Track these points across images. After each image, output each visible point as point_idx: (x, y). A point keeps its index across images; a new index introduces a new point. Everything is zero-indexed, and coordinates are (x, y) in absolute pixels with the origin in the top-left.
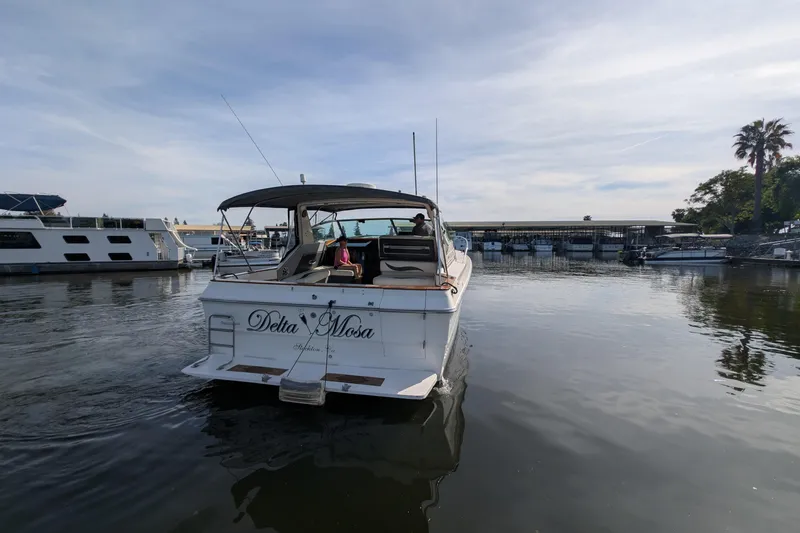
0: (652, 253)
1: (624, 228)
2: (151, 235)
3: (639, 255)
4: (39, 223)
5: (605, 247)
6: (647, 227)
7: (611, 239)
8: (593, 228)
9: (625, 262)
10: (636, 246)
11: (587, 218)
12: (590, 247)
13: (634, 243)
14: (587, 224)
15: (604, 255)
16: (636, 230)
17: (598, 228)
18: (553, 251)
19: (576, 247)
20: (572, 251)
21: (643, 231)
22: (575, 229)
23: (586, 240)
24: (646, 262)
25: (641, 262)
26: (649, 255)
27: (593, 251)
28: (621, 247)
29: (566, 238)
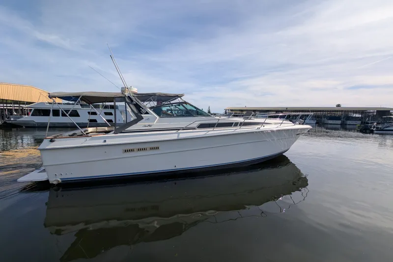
0: (380, 126)
1: (363, 112)
2: (121, 112)
3: (371, 127)
4: (79, 107)
5: (349, 122)
6: (377, 111)
7: (353, 117)
8: (342, 111)
9: (362, 131)
10: (370, 122)
11: (339, 106)
12: (339, 122)
13: (368, 120)
14: (338, 109)
15: (348, 126)
16: (370, 113)
17: (345, 111)
18: (316, 124)
19: (330, 122)
20: (328, 124)
21: (375, 114)
22: (330, 112)
23: (338, 118)
24: (375, 132)
25: (372, 132)
26: (377, 128)
27: (341, 124)
28: (359, 122)
29: (325, 116)
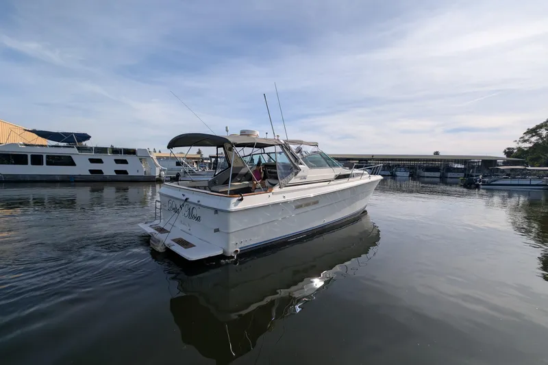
0: (486, 180)
1: (465, 161)
2: (140, 159)
3: (476, 181)
4: (75, 150)
5: (449, 175)
6: (483, 161)
7: (455, 168)
8: (441, 160)
9: (465, 186)
10: (474, 174)
11: (437, 153)
12: (438, 174)
13: (473, 172)
14: (436, 157)
15: (449, 180)
16: (474, 162)
17: (445, 160)
18: (409, 176)
19: (427, 174)
20: (424, 177)
21: (480, 164)
22: (427, 161)
23: (436, 169)
24: (481, 186)
25: (477, 187)
26: (484, 182)
27: (440, 177)
28: (462, 175)
29: (420, 167)
